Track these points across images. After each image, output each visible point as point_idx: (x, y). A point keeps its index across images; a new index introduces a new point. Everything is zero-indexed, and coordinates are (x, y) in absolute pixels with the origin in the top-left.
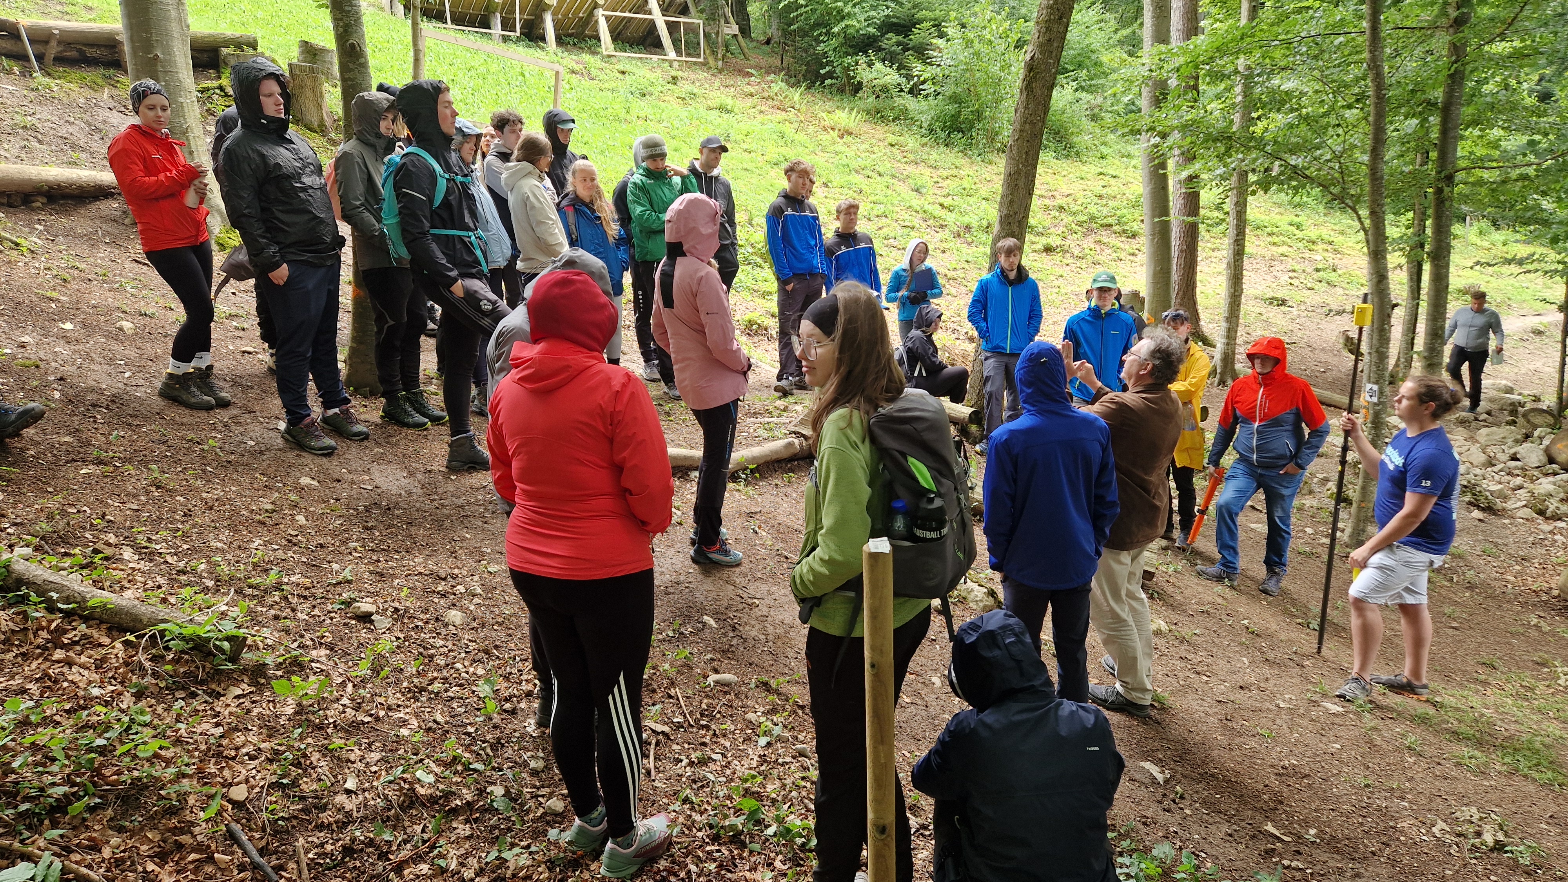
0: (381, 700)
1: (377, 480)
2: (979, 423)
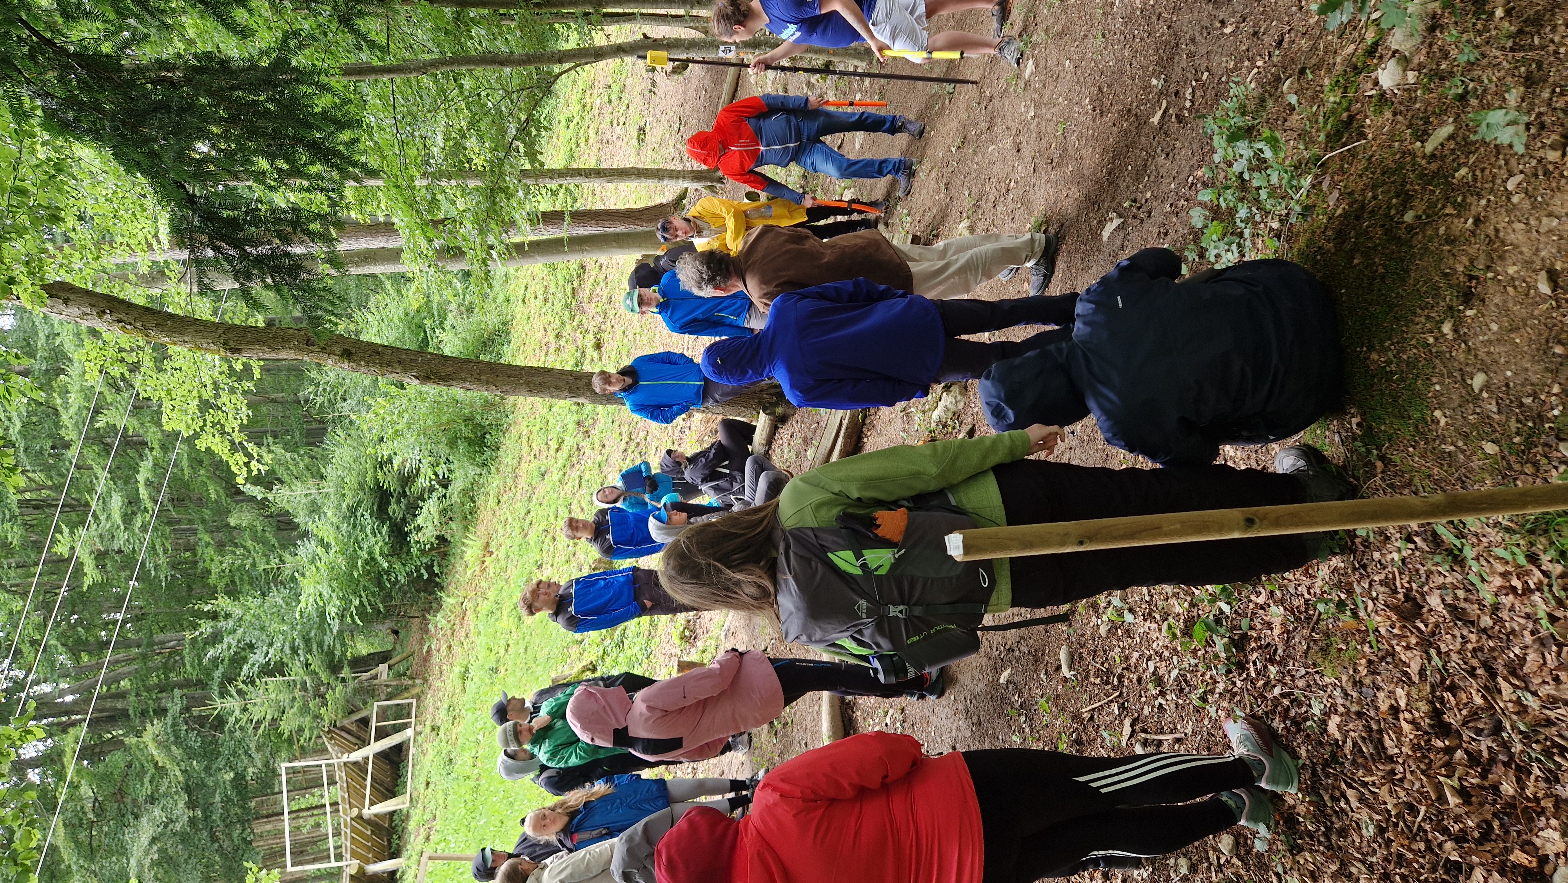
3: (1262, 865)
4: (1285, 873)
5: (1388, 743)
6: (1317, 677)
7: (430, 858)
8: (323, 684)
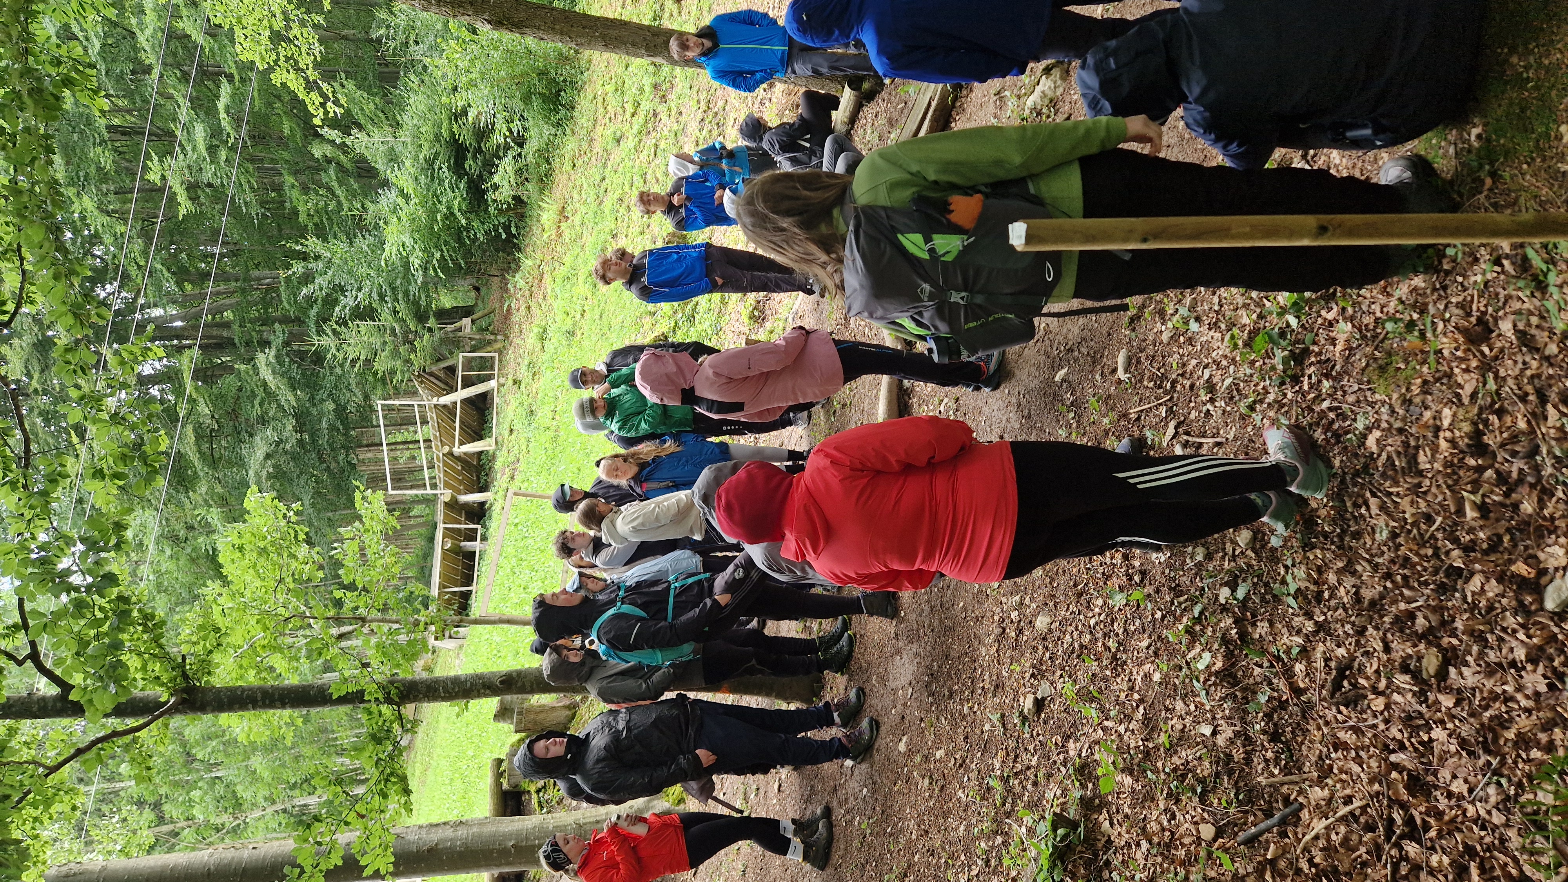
0: (1123, 696)
1: (903, 683)
2: (862, 79)
3: (1274, 557)
4: (1294, 565)
5: (1422, 458)
6: (1368, 393)
7: (515, 494)
8: (411, 332)
